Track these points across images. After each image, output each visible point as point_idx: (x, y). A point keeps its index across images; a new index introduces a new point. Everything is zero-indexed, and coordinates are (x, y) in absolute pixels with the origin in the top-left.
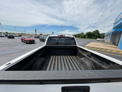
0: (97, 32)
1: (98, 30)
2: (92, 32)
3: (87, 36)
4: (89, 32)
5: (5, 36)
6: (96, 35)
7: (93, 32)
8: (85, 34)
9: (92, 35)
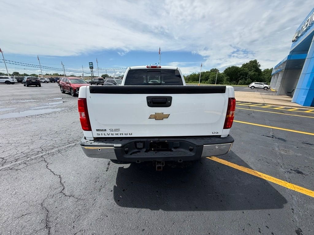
0: (254, 65)
1: (255, 61)
2: (240, 66)
3: (225, 78)
4: (233, 67)
5: (15, 81)
6: (251, 73)
7: (244, 66)
8: (221, 72)
9: (241, 74)
